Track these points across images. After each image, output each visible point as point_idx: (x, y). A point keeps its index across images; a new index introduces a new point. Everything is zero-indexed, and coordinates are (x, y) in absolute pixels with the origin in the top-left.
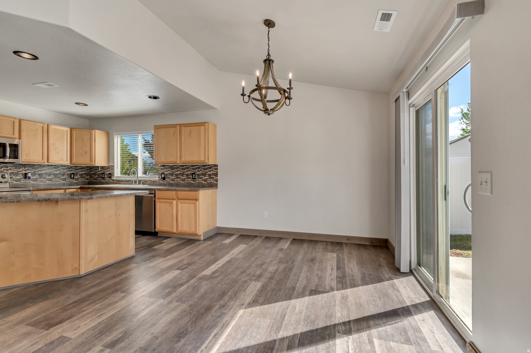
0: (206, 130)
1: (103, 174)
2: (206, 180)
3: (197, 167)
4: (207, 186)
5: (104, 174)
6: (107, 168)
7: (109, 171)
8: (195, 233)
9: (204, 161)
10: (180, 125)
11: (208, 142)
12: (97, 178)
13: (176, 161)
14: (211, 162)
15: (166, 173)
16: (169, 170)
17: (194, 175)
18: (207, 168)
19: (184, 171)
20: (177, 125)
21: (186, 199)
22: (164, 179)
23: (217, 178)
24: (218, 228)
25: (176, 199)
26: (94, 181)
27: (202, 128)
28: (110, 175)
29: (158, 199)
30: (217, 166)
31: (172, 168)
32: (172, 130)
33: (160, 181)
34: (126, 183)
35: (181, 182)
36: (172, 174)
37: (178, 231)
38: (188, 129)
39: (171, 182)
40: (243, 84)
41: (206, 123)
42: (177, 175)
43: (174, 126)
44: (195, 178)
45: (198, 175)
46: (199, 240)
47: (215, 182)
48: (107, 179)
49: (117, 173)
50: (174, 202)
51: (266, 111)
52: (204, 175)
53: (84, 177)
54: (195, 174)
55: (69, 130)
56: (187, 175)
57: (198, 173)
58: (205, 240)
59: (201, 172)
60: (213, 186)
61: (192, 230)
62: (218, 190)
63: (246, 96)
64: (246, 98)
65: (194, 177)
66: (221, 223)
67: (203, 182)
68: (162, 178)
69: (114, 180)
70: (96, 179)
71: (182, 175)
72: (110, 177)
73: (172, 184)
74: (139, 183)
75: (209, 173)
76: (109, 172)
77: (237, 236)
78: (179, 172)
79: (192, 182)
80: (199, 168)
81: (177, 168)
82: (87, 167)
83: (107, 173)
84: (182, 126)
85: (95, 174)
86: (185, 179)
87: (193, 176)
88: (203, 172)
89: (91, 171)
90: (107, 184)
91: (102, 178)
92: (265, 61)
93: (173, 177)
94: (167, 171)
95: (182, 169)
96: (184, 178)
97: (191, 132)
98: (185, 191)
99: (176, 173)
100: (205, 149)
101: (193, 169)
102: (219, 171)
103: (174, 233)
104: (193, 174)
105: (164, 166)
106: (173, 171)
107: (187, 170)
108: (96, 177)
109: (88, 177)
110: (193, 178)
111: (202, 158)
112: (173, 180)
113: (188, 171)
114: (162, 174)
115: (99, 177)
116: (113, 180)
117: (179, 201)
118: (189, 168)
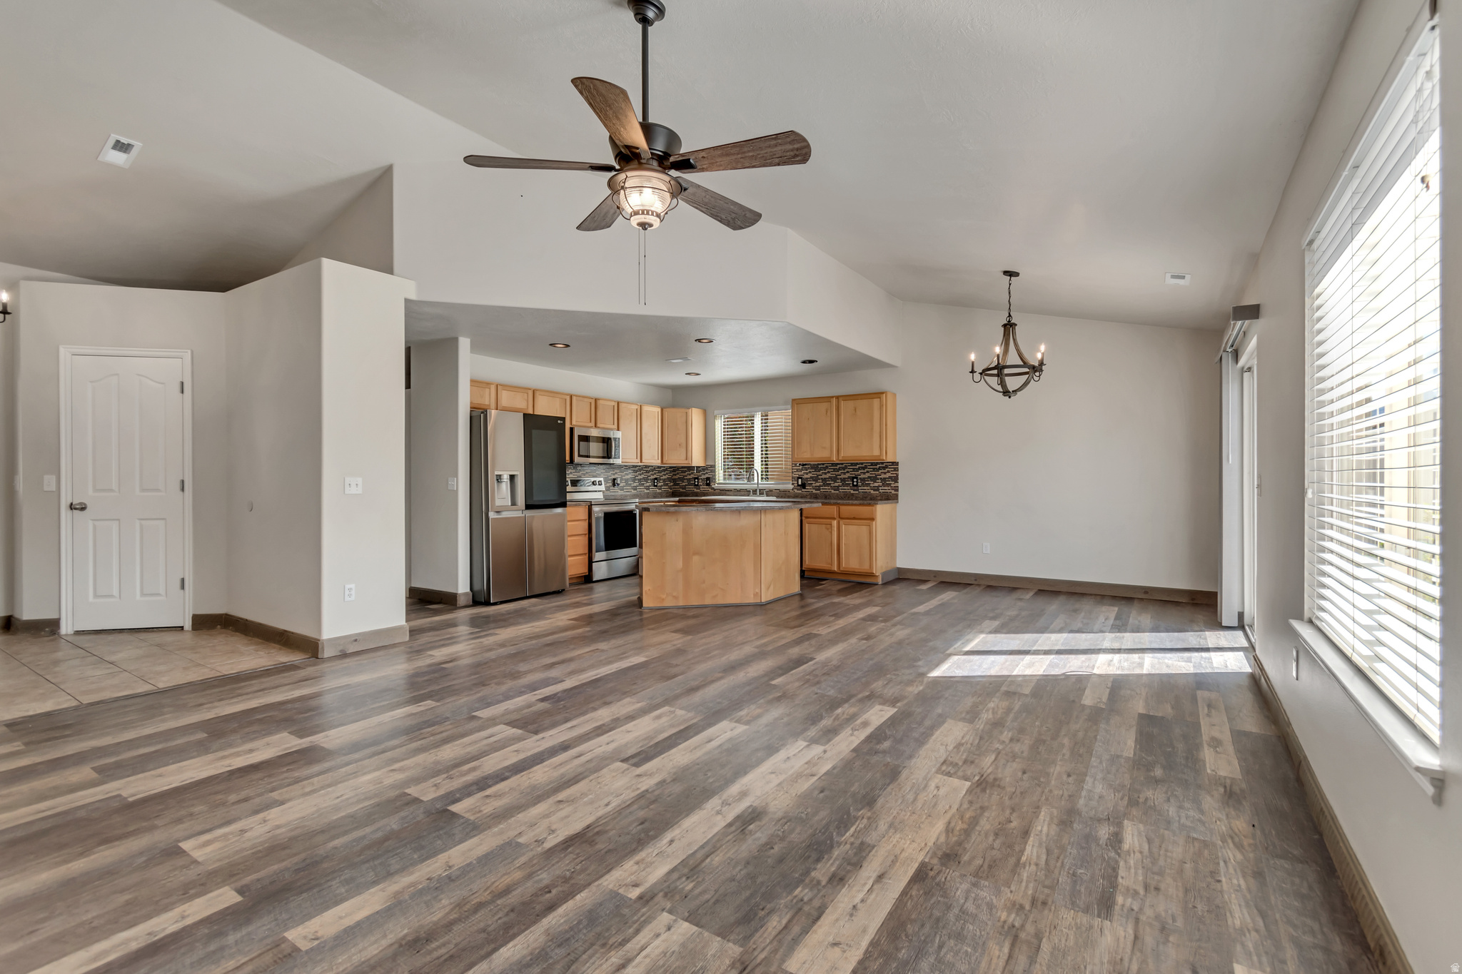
0: (883, 405)
1: (695, 478)
2: (877, 489)
3: (860, 466)
4: (879, 498)
5: (697, 478)
6: (704, 470)
7: (707, 473)
8: (870, 572)
9: (880, 456)
10: (837, 397)
11: (886, 425)
12: (686, 485)
13: (830, 458)
14: (890, 459)
15: (806, 476)
16: (810, 472)
17: (855, 480)
18: (880, 469)
19: (837, 473)
20: (833, 397)
21: (854, 518)
22: (803, 486)
23: (896, 485)
24: (900, 570)
25: (838, 519)
26: (681, 490)
27: (876, 402)
28: (709, 482)
29: (807, 518)
30: (897, 464)
31: (816, 467)
32: (824, 406)
33: (796, 491)
34: (736, 494)
35: (833, 491)
36: (816, 479)
37: (841, 569)
38: (851, 404)
39: (814, 491)
40: (973, 357)
41: (883, 393)
42: (824, 480)
43: (828, 399)
44: (857, 485)
45: (863, 480)
46: (877, 584)
47: (893, 492)
48: (704, 488)
49: (720, 476)
50: (835, 523)
51: (1006, 393)
52: (874, 479)
53: (667, 485)
54: (857, 478)
55: (659, 410)
56: (843, 480)
57: (862, 476)
58: (886, 584)
59: (867, 475)
60: (892, 497)
61: (865, 567)
62: (898, 505)
63: (977, 373)
64: (977, 377)
65: (855, 483)
66: (903, 562)
67: (872, 492)
68: (798, 485)
69: (715, 490)
70: (684, 488)
71: (835, 479)
72: (708, 485)
73: (816, 494)
74: (761, 494)
75: (883, 476)
76: (707, 476)
77: (935, 583)
78: (828, 475)
79: (852, 492)
80: (864, 468)
81: (825, 469)
82: (671, 467)
83: (703, 477)
84: (840, 399)
85: (682, 479)
86: (839, 486)
87: (853, 482)
88: (872, 474)
89: (675, 475)
90: (704, 496)
91: (695, 485)
92: (1005, 326)
93: (818, 484)
94: (807, 474)
95: (834, 470)
96: (836, 484)
97: (855, 410)
98: (852, 505)
99: (824, 476)
100: (880, 436)
101: (854, 470)
102: (900, 473)
103: (834, 572)
104: (854, 478)
105: (803, 465)
106: (818, 473)
107: (842, 471)
108: (684, 484)
109: (672, 484)
110: (854, 485)
111: (876, 452)
112: (818, 488)
113: (845, 473)
114: (799, 478)
115: (689, 484)
116: (713, 489)
117: (841, 522)
118: (846, 467)
